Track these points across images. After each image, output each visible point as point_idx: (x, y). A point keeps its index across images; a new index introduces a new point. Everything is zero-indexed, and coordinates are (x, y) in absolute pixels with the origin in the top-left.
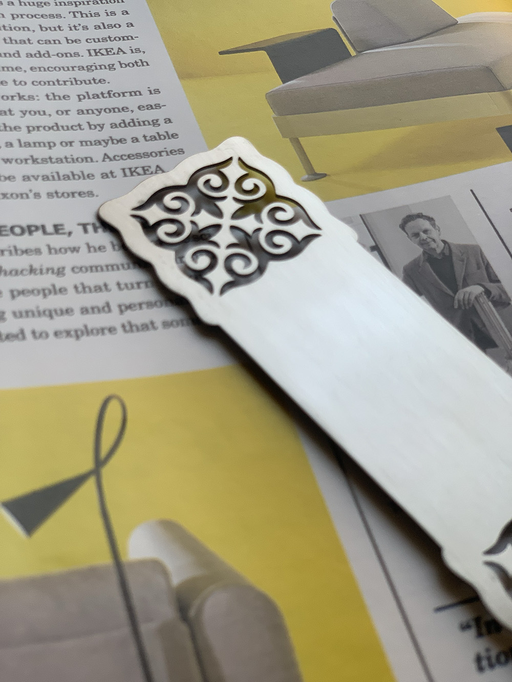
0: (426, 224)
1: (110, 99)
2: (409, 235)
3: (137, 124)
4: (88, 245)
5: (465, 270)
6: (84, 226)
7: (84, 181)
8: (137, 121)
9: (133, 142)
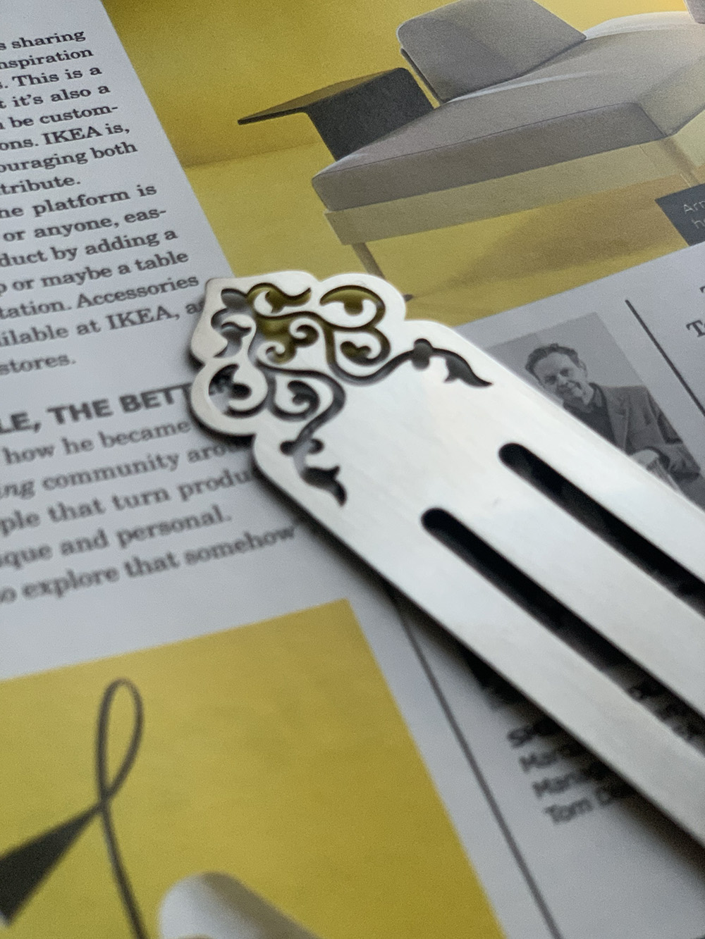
0: (564, 361)
1: (83, 208)
2: (542, 379)
3: (125, 244)
4: (65, 441)
5: (629, 427)
6: (58, 412)
7: (53, 341)
8: (126, 239)
9: (121, 272)
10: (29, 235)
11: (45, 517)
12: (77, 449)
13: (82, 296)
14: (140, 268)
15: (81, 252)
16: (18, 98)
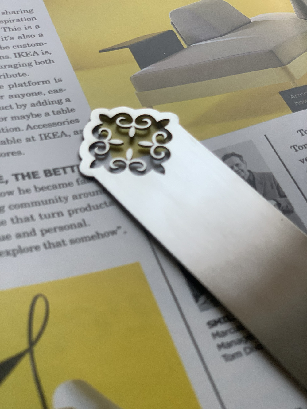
0: (237, 160)
1: (30, 87)
3: (48, 103)
4: (19, 189)
5: (264, 190)
6: (16, 176)
7: (15, 144)
8: (48, 101)
9: (46, 116)
10: (6, 98)
11: (9, 222)
12: (24, 193)
13: (28, 125)
14: (54, 114)
15: (28, 106)
16: (3, 37)
